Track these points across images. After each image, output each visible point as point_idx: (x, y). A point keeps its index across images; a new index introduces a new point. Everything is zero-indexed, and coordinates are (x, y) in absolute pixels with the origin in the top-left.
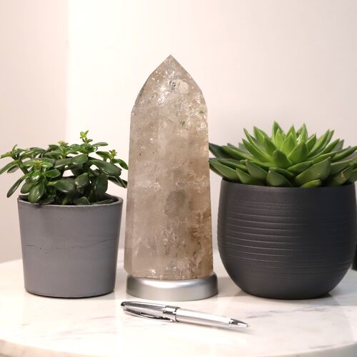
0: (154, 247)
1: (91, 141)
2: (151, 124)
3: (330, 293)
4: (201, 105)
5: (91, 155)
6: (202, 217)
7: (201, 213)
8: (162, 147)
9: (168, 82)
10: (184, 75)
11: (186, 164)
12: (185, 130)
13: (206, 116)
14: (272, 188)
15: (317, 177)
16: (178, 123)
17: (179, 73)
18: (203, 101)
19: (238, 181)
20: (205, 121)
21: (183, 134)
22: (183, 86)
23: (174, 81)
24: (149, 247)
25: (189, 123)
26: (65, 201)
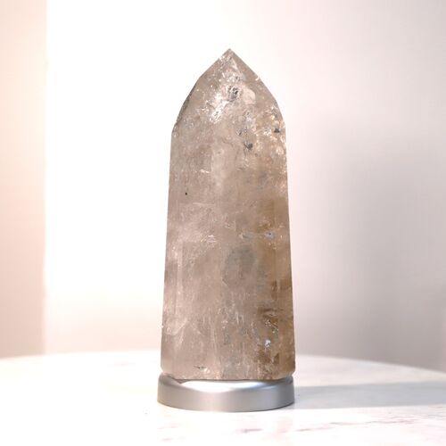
0: (206, 333)
2: (202, 148)
4: (276, 122)
6: (279, 288)
7: (278, 281)
8: (218, 184)
9: (227, 87)
10: (250, 78)
11: (255, 207)
12: (254, 158)
13: (284, 138)
16: (242, 146)
17: (241, 75)
18: (278, 116)
20: (282, 145)
21: (249, 162)
22: (248, 95)
23: (235, 86)
24: (199, 332)
25: (258, 147)
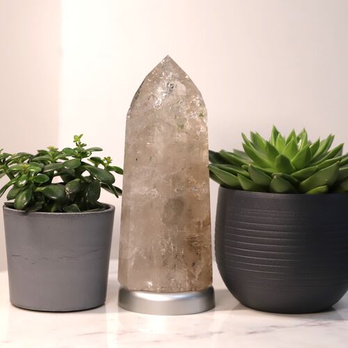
0: (150, 258)
1: (86, 145)
2: (148, 128)
3: (333, 306)
4: (201, 108)
5: (84, 160)
6: (202, 226)
7: (201, 222)
8: (159, 152)
9: (166, 83)
10: (182, 76)
11: (185, 170)
12: (185, 134)
13: (206, 119)
14: (277, 194)
15: (325, 183)
16: (177, 126)
17: (177, 75)
18: (202, 104)
19: (239, 188)
20: (204, 124)
21: (181, 137)
22: (181, 88)
23: (172, 83)
24: (145, 258)
25: (188, 126)
26: (53, 209)
